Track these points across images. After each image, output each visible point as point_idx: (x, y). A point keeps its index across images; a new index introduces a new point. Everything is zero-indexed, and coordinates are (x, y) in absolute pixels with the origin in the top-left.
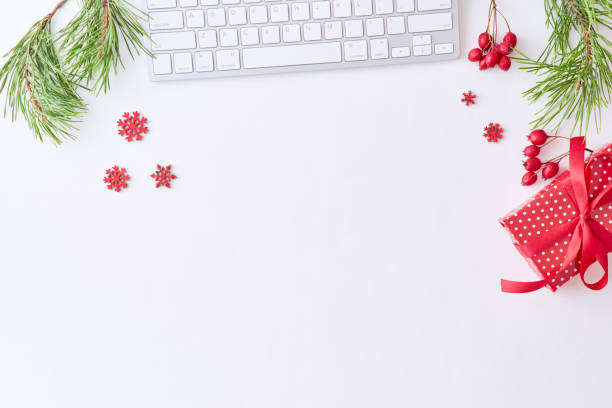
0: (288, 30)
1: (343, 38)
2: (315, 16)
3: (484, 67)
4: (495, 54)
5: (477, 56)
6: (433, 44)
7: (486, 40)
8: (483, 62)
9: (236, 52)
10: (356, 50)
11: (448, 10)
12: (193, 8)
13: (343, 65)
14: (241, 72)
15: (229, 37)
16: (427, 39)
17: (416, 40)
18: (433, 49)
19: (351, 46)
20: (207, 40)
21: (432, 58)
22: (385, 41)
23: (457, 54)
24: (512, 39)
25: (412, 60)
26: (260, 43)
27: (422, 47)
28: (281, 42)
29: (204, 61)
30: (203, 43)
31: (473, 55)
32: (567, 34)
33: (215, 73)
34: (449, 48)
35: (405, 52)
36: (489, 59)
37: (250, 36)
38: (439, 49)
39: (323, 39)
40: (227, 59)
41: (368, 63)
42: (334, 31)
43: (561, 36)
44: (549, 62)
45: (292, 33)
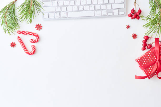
0: (80, 7)
1: (95, 10)
2: (87, 4)
3: (132, 18)
4: (136, 15)
5: (131, 16)
6: (119, 12)
7: (133, 11)
8: (132, 17)
9: (66, 13)
10: (98, 13)
11: (123, 3)
13: (95, 17)
14: (67, 18)
15: (64, 9)
17: (114, 11)
19: (97, 12)
20: (58, 9)
21: (119, 16)
22: (106, 11)
23: (125, 15)
24: (140, 11)
25: (113, 16)
26: (72, 11)
27: (116, 12)
28: (78, 10)
29: (57, 15)
30: (57, 10)
31: (130, 15)
32: (155, 10)
33: (60, 18)
34: (123, 13)
35: (111, 14)
36: (134, 16)
37: (70, 9)
39: (89, 10)
40: (63, 15)
41: (101, 17)
42: (92, 8)
43: (154, 11)
44: (150, 18)
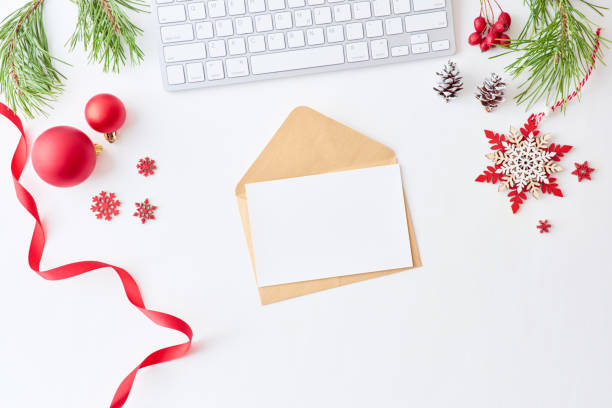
0: (292, 36)
1: (345, 41)
2: (318, 21)
3: (486, 49)
6: (430, 42)
7: (481, 23)
8: (483, 45)
9: (245, 59)
10: (358, 52)
11: (442, 9)
12: (203, 20)
13: (346, 66)
14: (251, 78)
15: (237, 46)
16: (424, 37)
17: (414, 39)
18: (430, 47)
19: (353, 48)
20: (217, 49)
21: (431, 55)
22: (385, 41)
23: (453, 50)
24: (506, 19)
25: (411, 58)
26: (267, 50)
27: (419, 44)
28: (287, 48)
29: (215, 70)
30: (213, 53)
31: (473, 39)
33: (226, 81)
34: (445, 45)
35: (404, 50)
36: (489, 40)
37: (257, 44)
38: (436, 46)
39: (326, 42)
40: (236, 67)
41: (370, 63)
42: (336, 34)
45: (296, 39)
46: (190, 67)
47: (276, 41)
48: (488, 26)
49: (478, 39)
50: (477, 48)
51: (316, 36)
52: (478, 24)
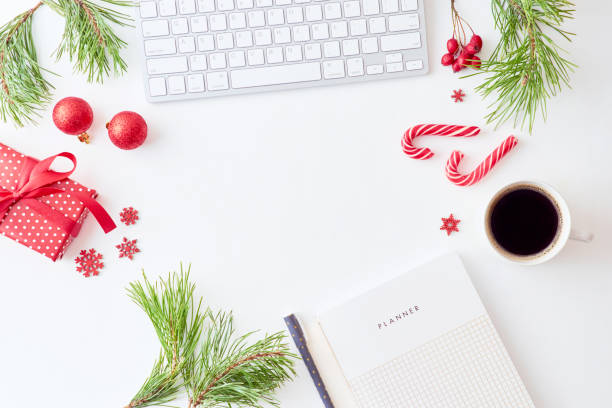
0: (271, 52)
1: (322, 58)
2: (296, 39)
3: (458, 69)
6: (404, 61)
7: (454, 45)
8: (455, 66)
9: (225, 74)
10: (334, 69)
11: (416, 30)
12: (185, 35)
13: (323, 82)
14: (230, 92)
15: (218, 61)
16: (398, 57)
17: (389, 58)
18: (404, 66)
19: (329, 65)
20: (199, 63)
21: (405, 74)
22: (361, 59)
23: (426, 69)
24: (478, 42)
25: (385, 76)
26: (247, 65)
27: (394, 63)
28: (265, 63)
29: (195, 83)
30: (194, 67)
31: (446, 60)
33: (207, 94)
34: (418, 65)
35: (379, 69)
36: (461, 61)
37: (237, 59)
38: (410, 66)
39: (304, 59)
40: (216, 81)
41: (345, 80)
42: (313, 52)
45: (275, 56)
46: (171, 80)
47: (256, 57)
48: (460, 48)
49: (450, 60)
50: (450, 68)
51: (294, 53)
52: (450, 45)
